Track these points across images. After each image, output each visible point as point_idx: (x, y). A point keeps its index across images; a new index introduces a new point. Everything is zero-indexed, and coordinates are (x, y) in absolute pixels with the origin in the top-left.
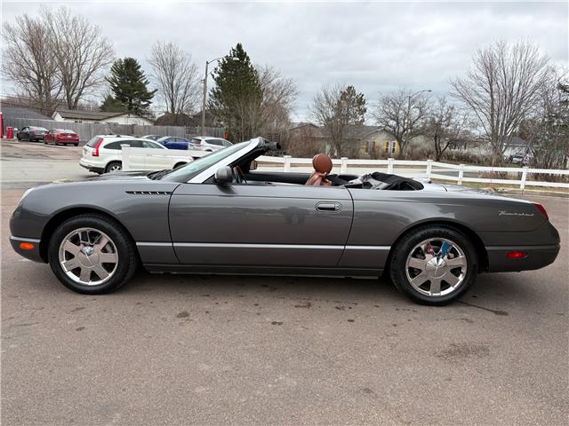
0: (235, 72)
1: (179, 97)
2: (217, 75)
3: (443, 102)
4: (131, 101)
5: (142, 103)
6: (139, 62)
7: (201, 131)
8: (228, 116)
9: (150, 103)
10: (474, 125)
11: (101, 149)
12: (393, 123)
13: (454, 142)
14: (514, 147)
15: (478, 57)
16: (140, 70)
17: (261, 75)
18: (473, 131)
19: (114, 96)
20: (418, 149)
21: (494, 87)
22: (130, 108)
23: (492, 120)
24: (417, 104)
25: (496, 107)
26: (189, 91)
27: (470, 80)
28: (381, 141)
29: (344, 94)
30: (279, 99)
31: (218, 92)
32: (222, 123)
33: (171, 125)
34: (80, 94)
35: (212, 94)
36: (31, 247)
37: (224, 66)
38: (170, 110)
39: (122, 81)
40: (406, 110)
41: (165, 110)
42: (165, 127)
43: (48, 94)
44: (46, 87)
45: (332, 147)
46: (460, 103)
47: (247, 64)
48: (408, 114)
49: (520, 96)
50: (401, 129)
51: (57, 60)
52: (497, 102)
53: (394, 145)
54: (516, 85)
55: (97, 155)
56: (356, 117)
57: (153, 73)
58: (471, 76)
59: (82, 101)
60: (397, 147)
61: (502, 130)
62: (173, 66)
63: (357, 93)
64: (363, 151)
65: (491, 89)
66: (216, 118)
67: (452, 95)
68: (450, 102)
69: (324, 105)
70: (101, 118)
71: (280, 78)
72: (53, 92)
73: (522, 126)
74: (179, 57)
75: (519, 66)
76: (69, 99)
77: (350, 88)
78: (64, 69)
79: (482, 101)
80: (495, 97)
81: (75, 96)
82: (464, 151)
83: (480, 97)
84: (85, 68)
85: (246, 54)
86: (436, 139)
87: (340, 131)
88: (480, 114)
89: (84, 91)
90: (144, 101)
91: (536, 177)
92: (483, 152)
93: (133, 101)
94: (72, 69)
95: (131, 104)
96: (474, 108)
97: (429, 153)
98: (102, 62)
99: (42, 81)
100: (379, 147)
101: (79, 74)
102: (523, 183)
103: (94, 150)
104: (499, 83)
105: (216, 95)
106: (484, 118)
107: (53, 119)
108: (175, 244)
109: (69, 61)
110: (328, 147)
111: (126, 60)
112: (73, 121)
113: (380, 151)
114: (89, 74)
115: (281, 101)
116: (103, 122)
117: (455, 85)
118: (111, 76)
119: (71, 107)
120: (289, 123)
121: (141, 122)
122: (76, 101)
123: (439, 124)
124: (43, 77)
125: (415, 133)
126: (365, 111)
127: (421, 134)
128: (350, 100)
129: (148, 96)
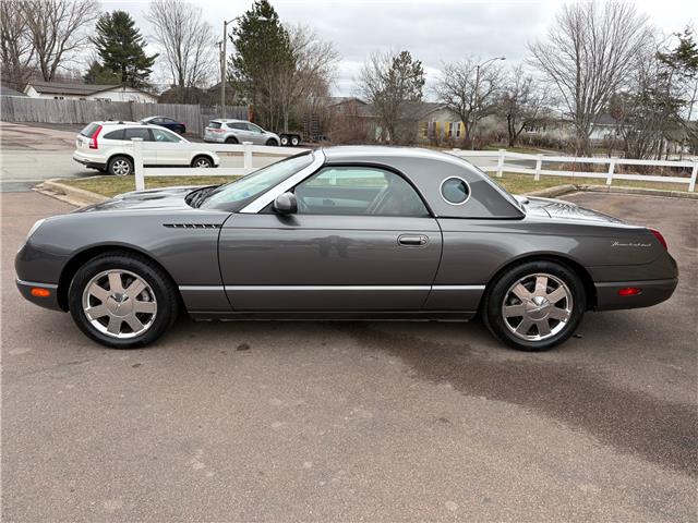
0: (260, 33)
1: (189, 66)
2: (236, 38)
3: (519, 72)
4: (124, 69)
5: (140, 72)
6: (133, 17)
7: (219, 112)
8: (252, 90)
9: (150, 72)
10: (556, 102)
11: (100, 139)
12: (458, 100)
13: (531, 123)
14: (602, 128)
15: (562, 13)
16: (134, 27)
17: (292, 37)
18: (555, 108)
19: (102, 62)
20: (488, 131)
21: (582, 53)
22: (124, 79)
23: (578, 95)
24: (487, 75)
25: (582, 79)
26: (201, 59)
27: (551, 44)
28: (443, 121)
29: (396, 62)
30: (316, 68)
31: (239, 60)
32: (245, 99)
33: (180, 103)
34: (58, 60)
35: (231, 61)
36: (47, 293)
37: (245, 26)
38: (177, 83)
39: (112, 43)
40: (474, 83)
41: (172, 83)
42: (173, 105)
43: (16, 61)
44: (12, 52)
45: (384, 130)
46: (540, 74)
47: (275, 21)
48: (476, 88)
49: (611, 64)
50: (468, 108)
51: (24, 15)
52: (583, 72)
53: (459, 128)
54: (608, 50)
55: (96, 148)
56: (411, 90)
57: (153, 33)
58: (554, 39)
59: (60, 70)
60: (462, 129)
61: (589, 107)
62: (179, 24)
63: (413, 60)
64: (421, 136)
65: (578, 56)
66: (237, 93)
67: (530, 63)
68: (528, 71)
69: (374, 77)
70: (88, 92)
71: (318, 41)
72: (22, 58)
73: (612, 102)
74: (186, 13)
75: (612, 26)
76: (44, 67)
77: (404, 54)
78: (35, 27)
79: (565, 71)
80: (581, 65)
81: (51, 63)
82: (543, 134)
83: (564, 65)
84: (63, 26)
85: (273, 9)
86: (509, 119)
87: (394, 111)
88: (564, 87)
89: (62, 57)
90: (142, 69)
91: (626, 169)
92: (565, 136)
93: (127, 70)
94: (46, 27)
95: (125, 73)
96: (557, 80)
97: (502, 136)
98: (85, 17)
99: (7, 42)
100: (440, 130)
101: (54, 35)
102: (610, 176)
103: (91, 141)
104: (587, 48)
105: (237, 63)
106: (568, 93)
107: (26, 95)
108: (227, 288)
109: (40, 16)
110: (379, 130)
111: (115, 14)
112: (51, 97)
113: (442, 135)
114: (69, 33)
115: (318, 70)
116: (91, 98)
117: (534, 50)
118: (96, 35)
119: (47, 77)
120: (329, 99)
121: (142, 99)
122: (53, 69)
123: (513, 100)
124: (8, 38)
125: (485, 112)
126: (423, 83)
127: (493, 113)
128: (405, 69)
129: (146, 63)
